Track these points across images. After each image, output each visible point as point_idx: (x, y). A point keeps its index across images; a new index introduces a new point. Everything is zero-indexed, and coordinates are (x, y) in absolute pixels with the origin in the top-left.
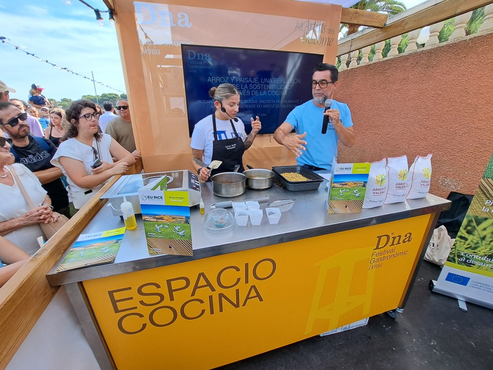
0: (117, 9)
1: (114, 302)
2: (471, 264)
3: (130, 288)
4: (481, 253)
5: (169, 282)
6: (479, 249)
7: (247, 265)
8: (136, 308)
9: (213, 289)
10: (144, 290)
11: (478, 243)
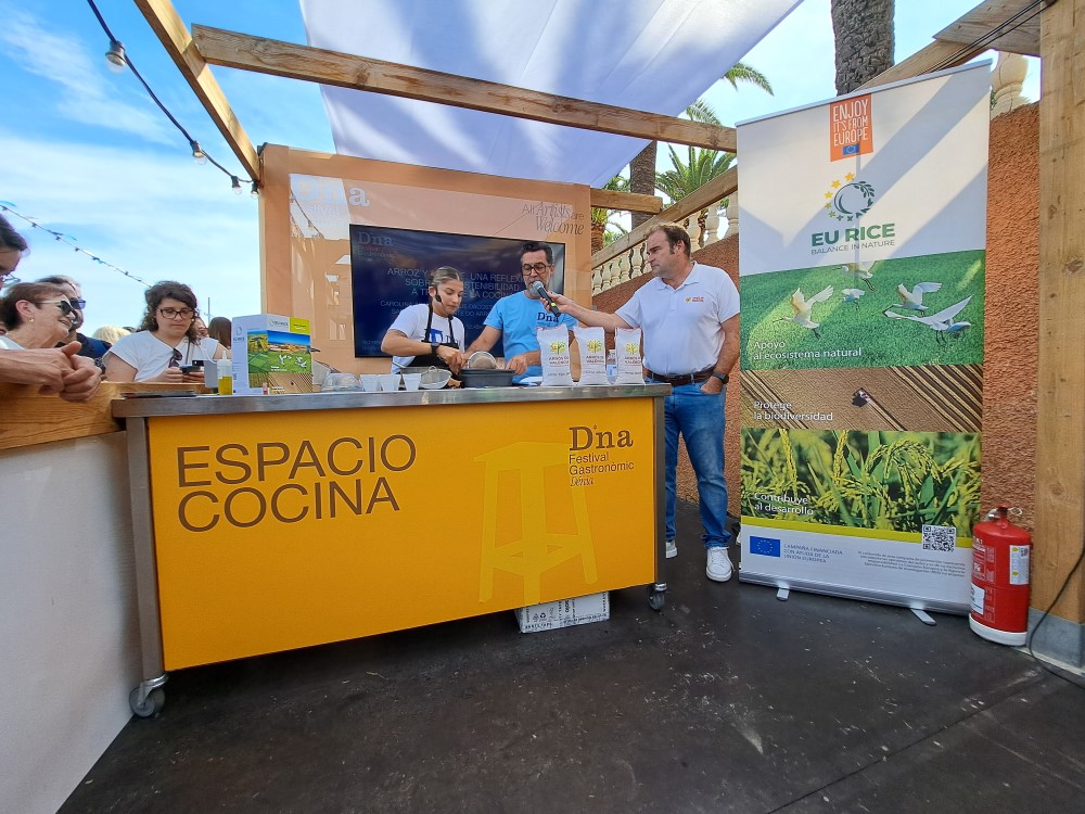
0: (265, 181)
1: (182, 467)
2: (771, 512)
3: (207, 448)
4: (778, 491)
5: (260, 447)
6: (773, 483)
7: (371, 440)
8: (209, 483)
9: (322, 474)
10: (226, 455)
11: (767, 472)
